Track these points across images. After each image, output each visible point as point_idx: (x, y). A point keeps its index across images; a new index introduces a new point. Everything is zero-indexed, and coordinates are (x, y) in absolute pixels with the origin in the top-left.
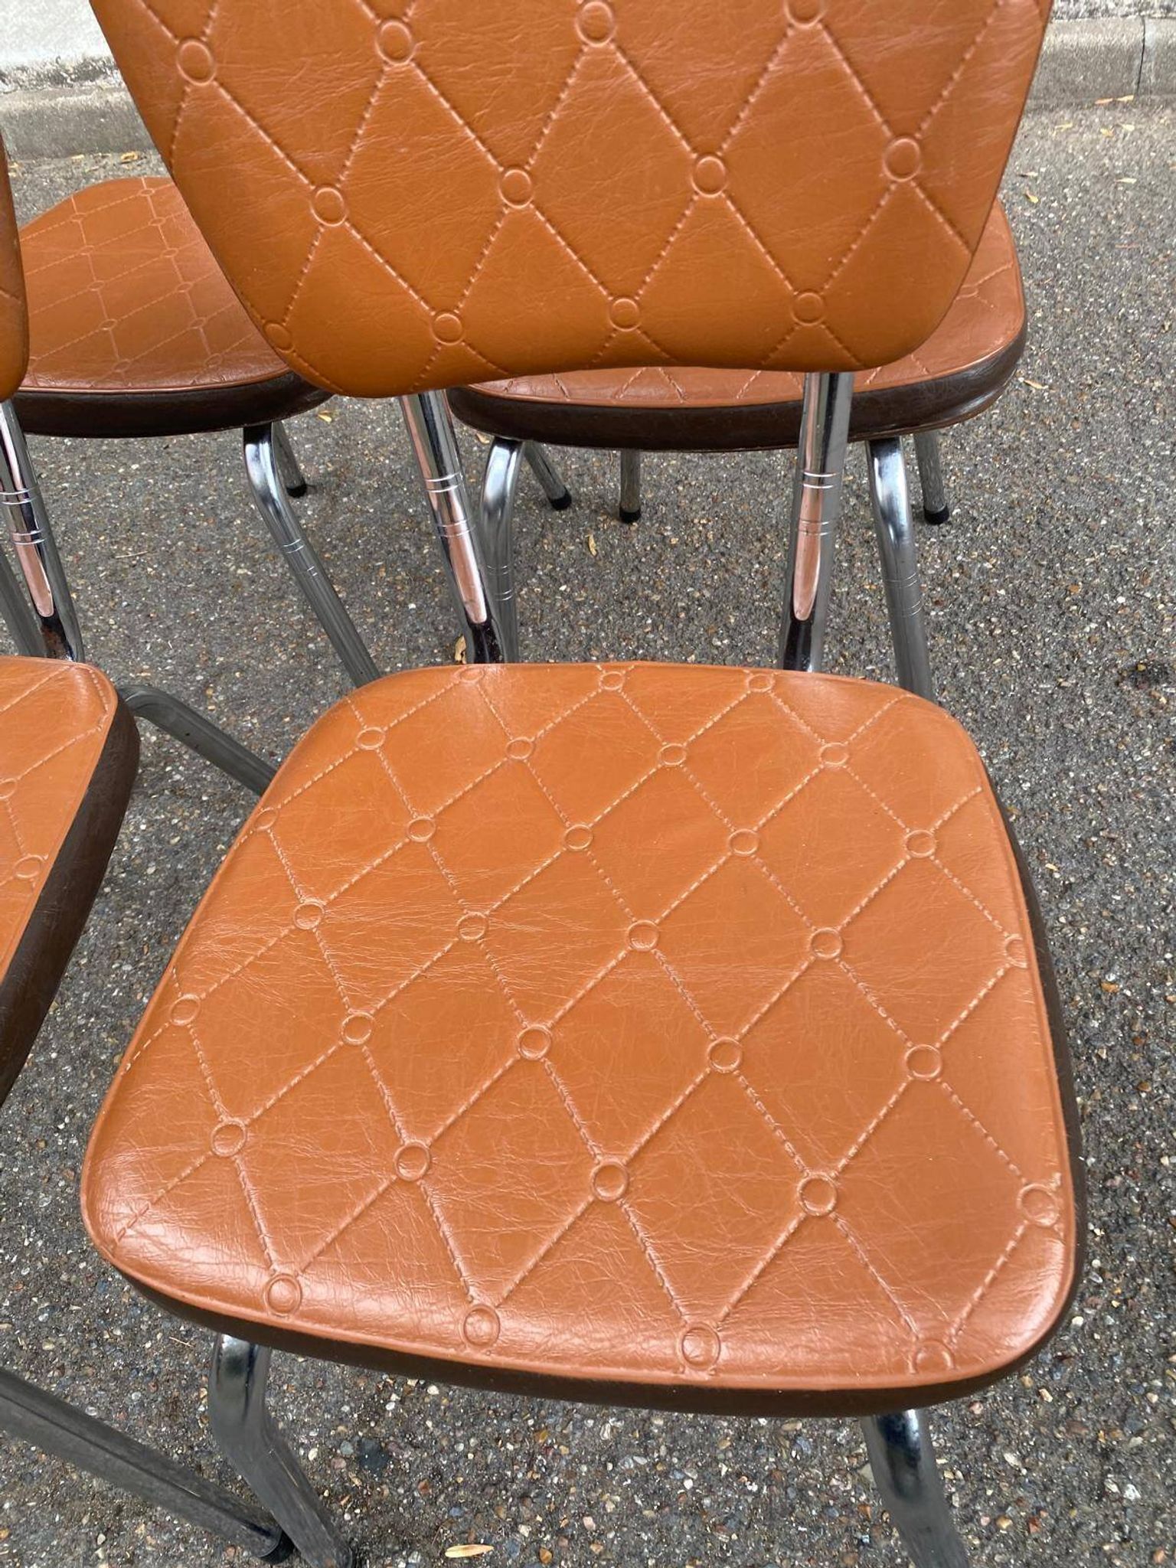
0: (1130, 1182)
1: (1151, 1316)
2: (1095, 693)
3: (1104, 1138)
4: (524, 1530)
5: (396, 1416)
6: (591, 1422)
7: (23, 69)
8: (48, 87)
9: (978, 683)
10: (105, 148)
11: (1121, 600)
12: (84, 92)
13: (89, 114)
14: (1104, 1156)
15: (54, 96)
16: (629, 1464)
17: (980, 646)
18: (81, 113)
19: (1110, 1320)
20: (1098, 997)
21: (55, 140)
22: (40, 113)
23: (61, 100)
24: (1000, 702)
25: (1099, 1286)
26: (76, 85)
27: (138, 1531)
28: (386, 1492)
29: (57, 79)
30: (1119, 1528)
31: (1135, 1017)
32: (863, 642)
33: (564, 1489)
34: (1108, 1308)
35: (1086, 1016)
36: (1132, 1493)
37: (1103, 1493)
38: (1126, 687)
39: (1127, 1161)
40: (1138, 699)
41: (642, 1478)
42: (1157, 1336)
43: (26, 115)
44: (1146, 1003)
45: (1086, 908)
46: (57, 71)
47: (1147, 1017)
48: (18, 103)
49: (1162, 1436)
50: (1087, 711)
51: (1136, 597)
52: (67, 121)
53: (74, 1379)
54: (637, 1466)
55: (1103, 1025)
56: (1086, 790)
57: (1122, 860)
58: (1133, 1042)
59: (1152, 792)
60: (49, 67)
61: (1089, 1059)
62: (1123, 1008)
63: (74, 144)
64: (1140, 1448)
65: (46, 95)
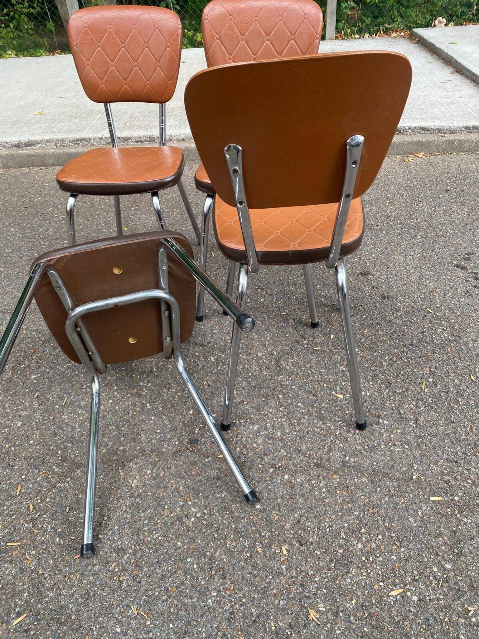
0: (376, 368)
1: (385, 391)
2: (352, 278)
3: (369, 361)
4: (238, 449)
5: (198, 433)
6: (251, 427)
7: (7, 143)
8: (14, 148)
9: (323, 278)
10: (33, 166)
11: (356, 260)
12: (28, 150)
13: (30, 156)
14: (369, 364)
15: (18, 151)
16: (263, 433)
17: (322, 271)
18: (26, 155)
19: (376, 393)
20: (363, 335)
21: (16, 163)
22: (12, 155)
23: (20, 152)
24: (328, 281)
25: (372, 387)
26: (24, 148)
27: (130, 465)
28: (199, 447)
29: (18, 146)
30: (384, 428)
31: (372, 339)
32: (291, 271)
33: (247, 440)
34: (375, 391)
35: (361, 339)
36: (386, 422)
37: (379, 422)
38: (360, 276)
39: (375, 364)
40: (363, 279)
41: (266, 436)
42: (387, 395)
43: (7, 156)
44: (374, 336)
45: (357, 319)
46: (19, 144)
47: (375, 338)
48: (4, 152)
49: (391, 411)
50: (351, 282)
51: (360, 259)
52: (21, 158)
53: (102, 438)
54: (265, 433)
55: (365, 340)
56: (353, 297)
57: (364, 309)
58: (373, 343)
59: (369, 296)
60: (16, 142)
61: (362, 347)
62: (369, 337)
63: (23, 164)
64: (386, 414)
65: (14, 150)
